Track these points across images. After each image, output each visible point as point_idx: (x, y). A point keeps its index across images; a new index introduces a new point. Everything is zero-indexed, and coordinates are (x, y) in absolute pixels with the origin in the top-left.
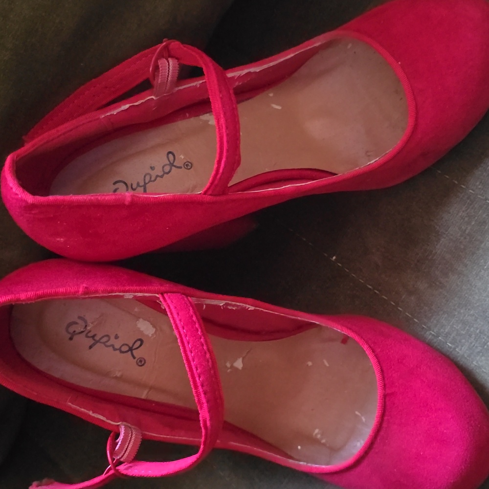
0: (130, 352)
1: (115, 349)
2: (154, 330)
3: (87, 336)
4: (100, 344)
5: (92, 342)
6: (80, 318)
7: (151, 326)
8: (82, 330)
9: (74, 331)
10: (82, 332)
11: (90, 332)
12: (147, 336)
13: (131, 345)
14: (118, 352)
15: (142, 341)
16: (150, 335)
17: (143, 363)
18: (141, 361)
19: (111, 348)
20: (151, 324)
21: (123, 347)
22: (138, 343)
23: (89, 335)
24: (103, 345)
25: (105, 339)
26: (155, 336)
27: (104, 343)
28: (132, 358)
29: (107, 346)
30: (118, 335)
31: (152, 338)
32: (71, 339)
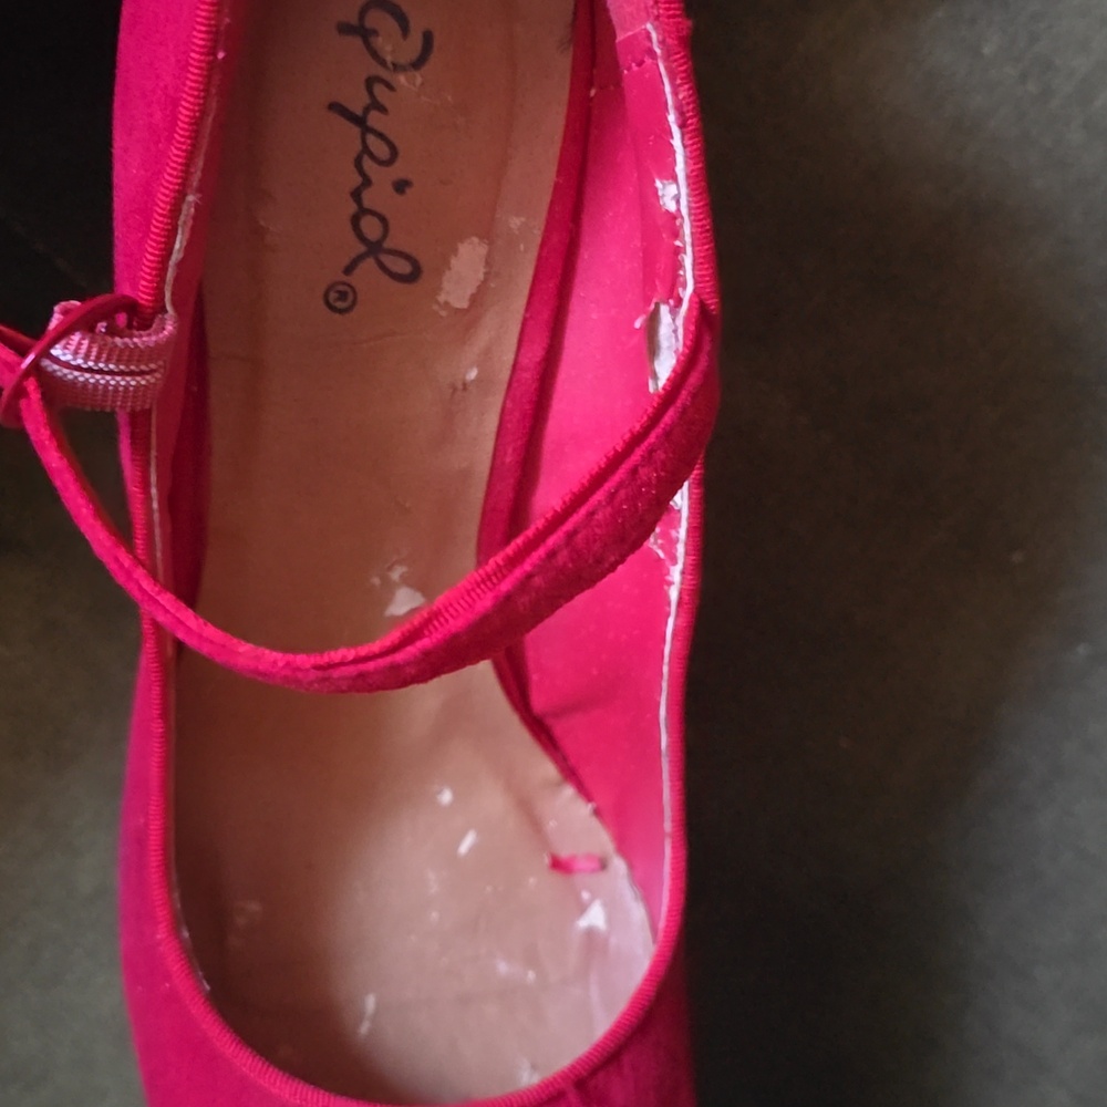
0: (362, 248)
1: (356, 195)
2: (464, 304)
3: (370, 82)
4: (359, 136)
5: (357, 106)
6: (428, 38)
7: (474, 291)
8: (389, 59)
9: (375, 32)
10: (383, 63)
11: (389, 86)
12: (438, 289)
13: (387, 244)
14: (352, 208)
15: (414, 276)
16: (442, 298)
17: (340, 305)
18: (343, 296)
19: (358, 180)
20: (479, 287)
21: (375, 221)
22: (403, 267)
23: (379, 89)
24: (358, 146)
25: (380, 150)
26: (443, 313)
27: (366, 149)
28: (346, 261)
29: (358, 163)
30: (408, 191)
31: (435, 307)
32: (345, 29)
